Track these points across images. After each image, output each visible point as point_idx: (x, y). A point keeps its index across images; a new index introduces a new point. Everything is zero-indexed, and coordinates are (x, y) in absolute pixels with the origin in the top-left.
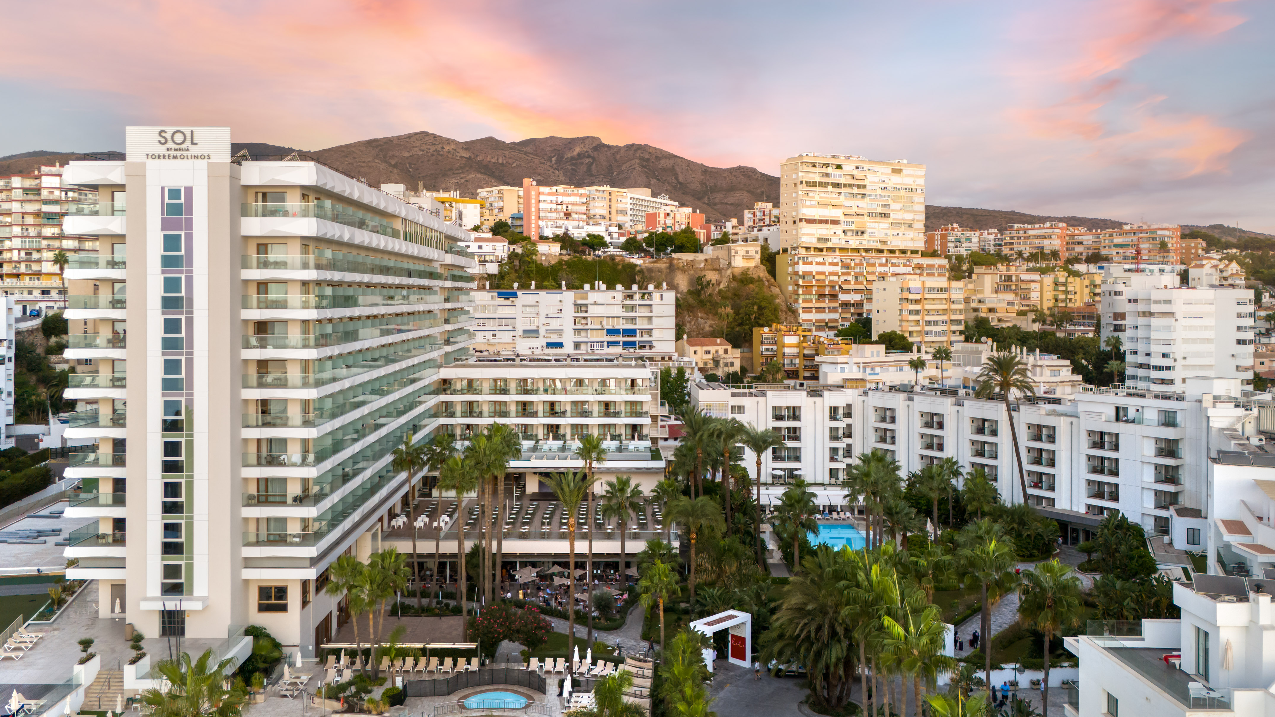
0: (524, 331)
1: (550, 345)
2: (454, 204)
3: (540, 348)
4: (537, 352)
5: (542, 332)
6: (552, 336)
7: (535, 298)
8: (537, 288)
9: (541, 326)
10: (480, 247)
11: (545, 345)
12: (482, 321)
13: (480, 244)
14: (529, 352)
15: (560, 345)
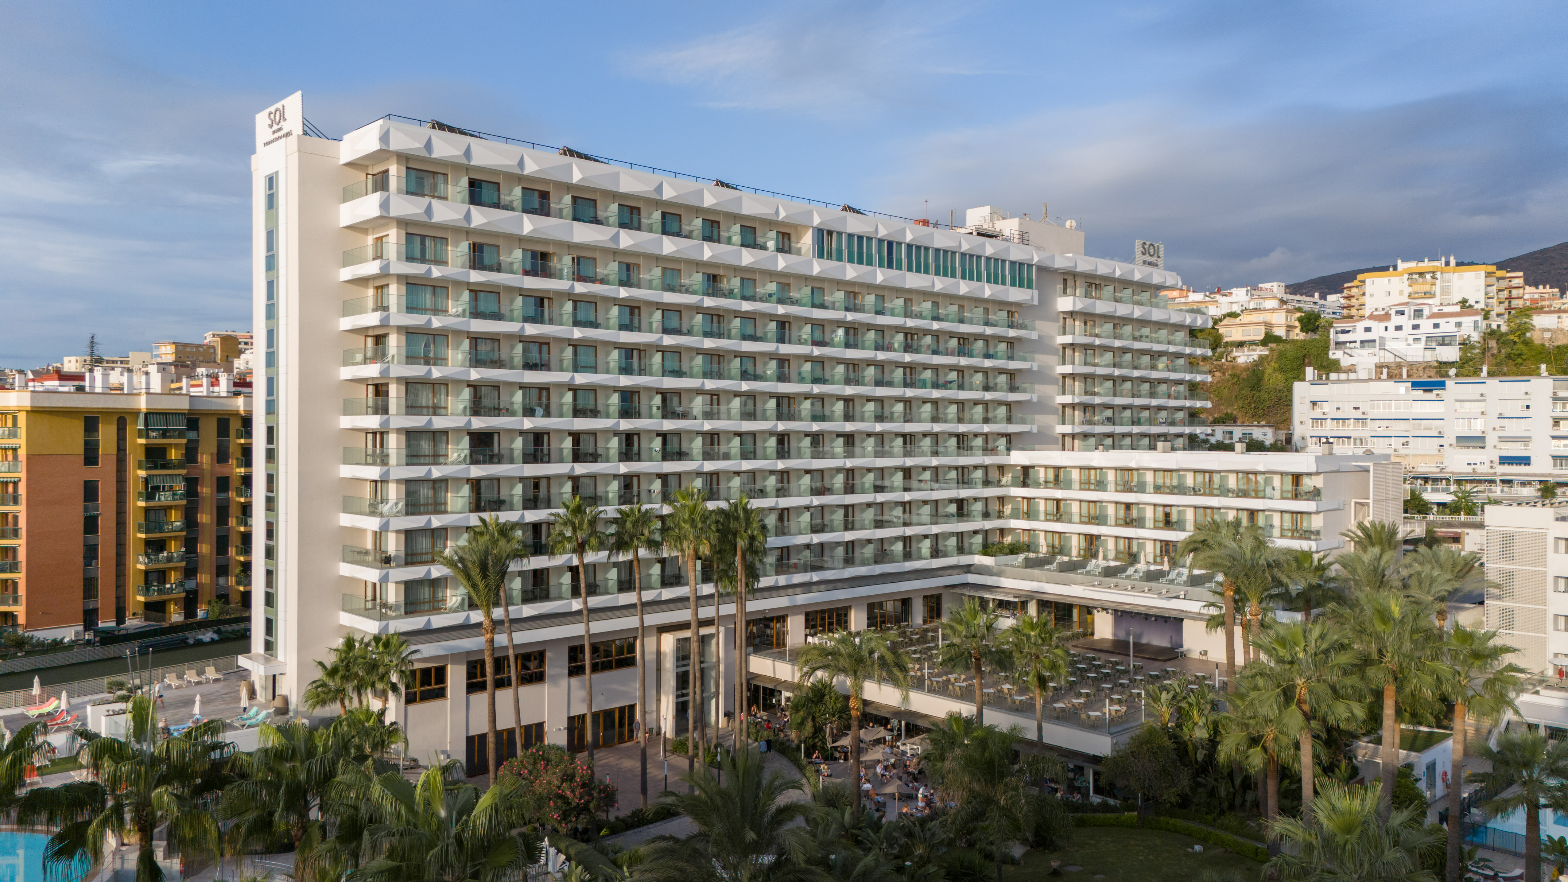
0: (1459, 439)
1: (1505, 460)
2: (1438, 275)
3: (1488, 464)
4: (1480, 469)
5: (1491, 439)
6: (1510, 445)
7: (1480, 388)
8: (1491, 374)
9: (1489, 431)
10: (1436, 326)
11: (1497, 460)
12: (1386, 423)
13: (1436, 321)
14: (1469, 469)
15: (1525, 461)
